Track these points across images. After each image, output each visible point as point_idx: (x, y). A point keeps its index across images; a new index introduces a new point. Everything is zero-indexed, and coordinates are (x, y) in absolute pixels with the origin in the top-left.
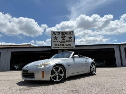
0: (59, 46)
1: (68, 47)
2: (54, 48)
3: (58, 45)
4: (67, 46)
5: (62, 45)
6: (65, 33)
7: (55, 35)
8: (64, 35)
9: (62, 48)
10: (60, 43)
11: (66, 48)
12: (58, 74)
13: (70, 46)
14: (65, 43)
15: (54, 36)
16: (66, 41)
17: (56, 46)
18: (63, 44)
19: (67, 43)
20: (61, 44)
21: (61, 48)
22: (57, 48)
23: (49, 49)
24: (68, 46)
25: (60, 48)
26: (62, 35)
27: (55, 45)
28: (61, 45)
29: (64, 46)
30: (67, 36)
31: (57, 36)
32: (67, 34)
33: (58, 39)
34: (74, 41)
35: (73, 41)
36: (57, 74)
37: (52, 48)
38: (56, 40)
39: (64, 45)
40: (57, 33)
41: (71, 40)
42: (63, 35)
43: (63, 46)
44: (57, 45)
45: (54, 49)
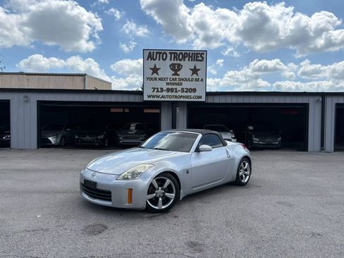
0: (165, 93)
1: (187, 97)
2: (149, 96)
3: (162, 89)
4: (184, 94)
5: (172, 90)
6: (181, 58)
7: (155, 60)
8: (178, 62)
9: (172, 99)
10: (168, 84)
11: (182, 99)
13: (192, 94)
14: (181, 84)
15: (152, 64)
16: (182, 80)
17: (155, 93)
18: (174, 87)
19: (186, 85)
20: (170, 87)
21: (169, 99)
22: (158, 97)
23: (137, 99)
24: (189, 94)
25: (166, 99)
26: (173, 62)
27: (154, 89)
28: (168, 90)
29: (176, 92)
30: (187, 65)
31: (159, 63)
32: (187, 59)
33: (161, 74)
34: (204, 80)
35: (202, 80)
37: (146, 98)
38: (155, 75)
39: (176, 89)
40: (161, 54)
41: (197, 77)
42: (176, 62)
43: (174, 94)
44: (158, 89)
45: (151, 99)
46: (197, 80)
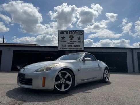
0: (67, 47)
1: (76, 49)
2: (60, 48)
3: (66, 45)
4: (75, 47)
5: (70, 46)
6: (73, 33)
7: (63, 34)
8: (72, 35)
9: (70, 50)
10: (68, 43)
11: (74, 50)
12: (65, 82)
13: (78, 48)
14: (74, 43)
15: (62, 35)
16: (74, 42)
17: (63, 47)
19: (76, 44)
21: (69, 50)
22: (64, 48)
23: (56, 50)
24: (77, 47)
25: (68, 49)
26: (70, 35)
27: (63, 45)
28: (68, 46)
29: (72, 46)
30: (76, 36)
31: (65, 35)
32: (76, 34)
33: (66, 39)
34: (83, 42)
35: (82, 42)
36: (63, 81)
37: (59, 49)
38: (63, 40)
39: (72, 45)
40: (65, 32)
43: (71, 47)
44: (64, 45)
45: (61, 49)
46: (80, 42)
